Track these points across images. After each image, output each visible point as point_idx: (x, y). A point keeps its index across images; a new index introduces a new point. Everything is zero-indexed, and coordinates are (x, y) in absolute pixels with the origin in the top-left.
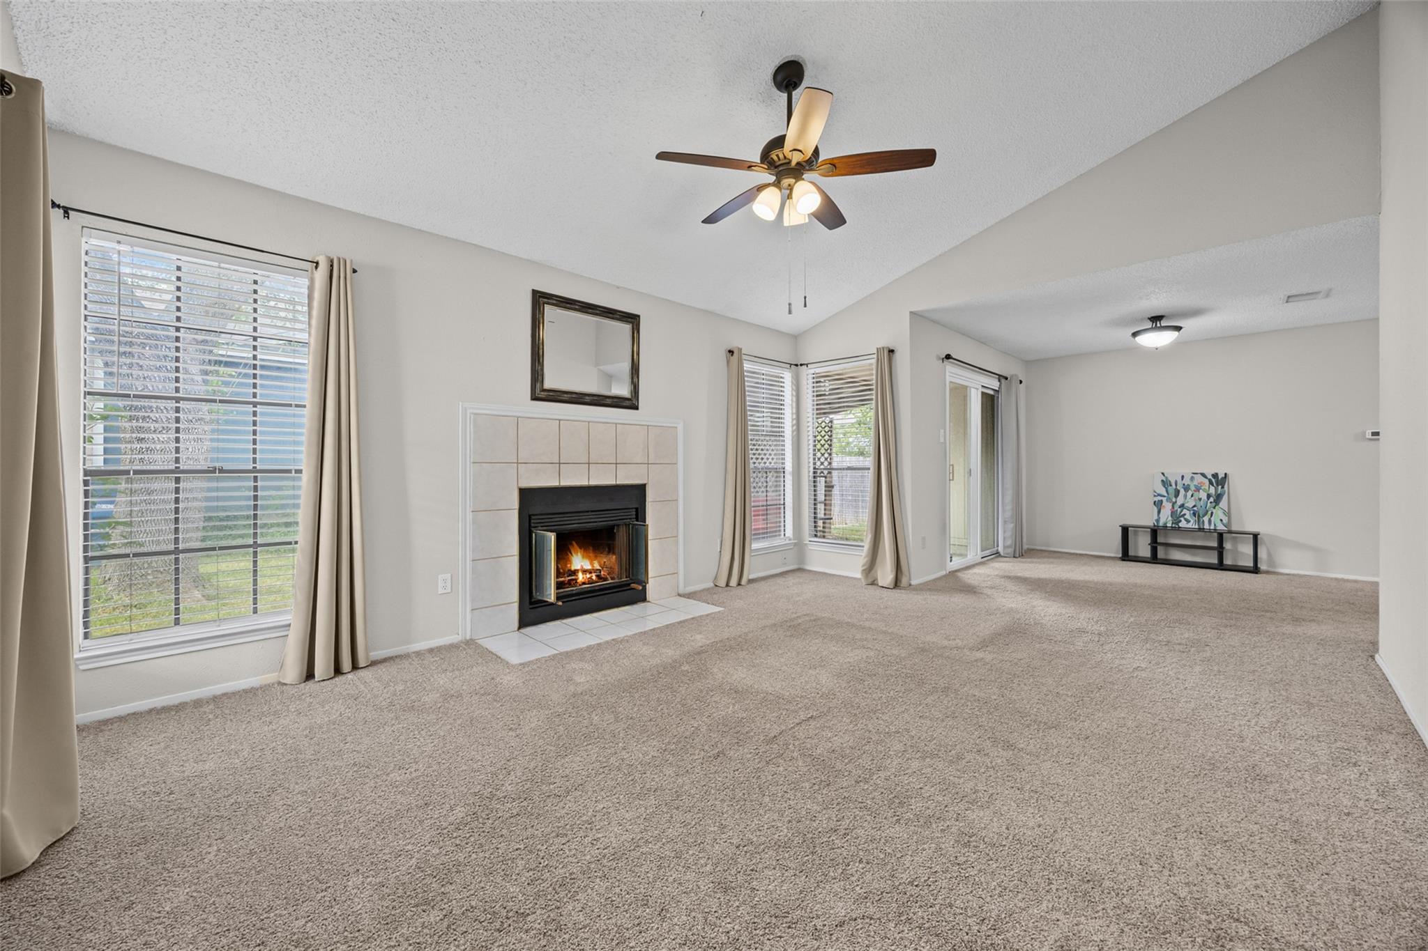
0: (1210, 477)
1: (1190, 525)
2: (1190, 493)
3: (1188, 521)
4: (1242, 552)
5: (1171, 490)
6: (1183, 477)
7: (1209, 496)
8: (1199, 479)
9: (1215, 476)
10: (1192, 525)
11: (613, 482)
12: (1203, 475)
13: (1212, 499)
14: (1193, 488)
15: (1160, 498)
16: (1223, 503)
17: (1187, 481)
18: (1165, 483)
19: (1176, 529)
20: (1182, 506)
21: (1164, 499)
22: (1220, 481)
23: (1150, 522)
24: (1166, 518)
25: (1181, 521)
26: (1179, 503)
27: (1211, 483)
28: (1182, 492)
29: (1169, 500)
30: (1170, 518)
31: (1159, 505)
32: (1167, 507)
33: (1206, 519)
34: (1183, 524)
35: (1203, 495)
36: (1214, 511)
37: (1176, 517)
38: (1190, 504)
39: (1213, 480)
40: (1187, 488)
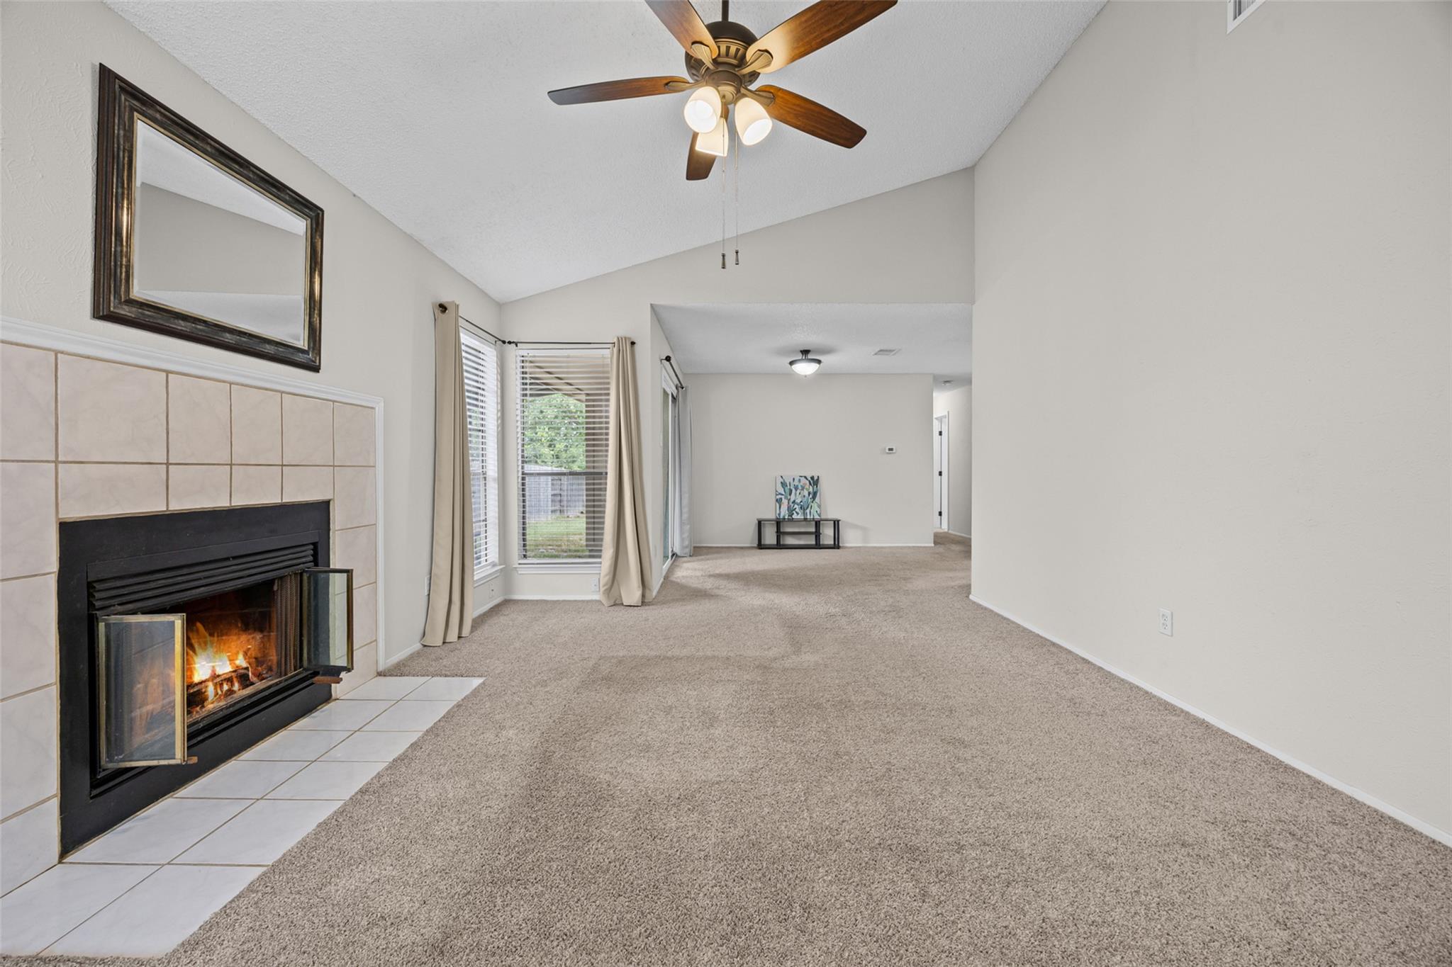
0: (809, 479)
1: (799, 517)
2: (798, 491)
3: (798, 513)
4: (827, 534)
5: (787, 489)
6: (794, 479)
7: (809, 494)
8: (803, 480)
9: (812, 478)
10: (801, 517)
11: (277, 500)
12: (805, 477)
13: (811, 496)
14: (800, 488)
15: (780, 496)
16: (817, 499)
17: (796, 483)
18: (783, 484)
19: (791, 520)
20: (794, 502)
21: (783, 497)
22: (815, 482)
23: (772, 516)
24: (784, 513)
25: (793, 514)
26: (792, 500)
27: (810, 484)
28: (794, 491)
29: (786, 498)
30: (787, 512)
31: (779, 501)
32: (785, 502)
33: (808, 511)
34: (795, 516)
35: (806, 493)
36: (813, 505)
37: (791, 511)
38: (798, 501)
39: (812, 482)
40: (796, 488)
